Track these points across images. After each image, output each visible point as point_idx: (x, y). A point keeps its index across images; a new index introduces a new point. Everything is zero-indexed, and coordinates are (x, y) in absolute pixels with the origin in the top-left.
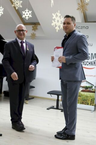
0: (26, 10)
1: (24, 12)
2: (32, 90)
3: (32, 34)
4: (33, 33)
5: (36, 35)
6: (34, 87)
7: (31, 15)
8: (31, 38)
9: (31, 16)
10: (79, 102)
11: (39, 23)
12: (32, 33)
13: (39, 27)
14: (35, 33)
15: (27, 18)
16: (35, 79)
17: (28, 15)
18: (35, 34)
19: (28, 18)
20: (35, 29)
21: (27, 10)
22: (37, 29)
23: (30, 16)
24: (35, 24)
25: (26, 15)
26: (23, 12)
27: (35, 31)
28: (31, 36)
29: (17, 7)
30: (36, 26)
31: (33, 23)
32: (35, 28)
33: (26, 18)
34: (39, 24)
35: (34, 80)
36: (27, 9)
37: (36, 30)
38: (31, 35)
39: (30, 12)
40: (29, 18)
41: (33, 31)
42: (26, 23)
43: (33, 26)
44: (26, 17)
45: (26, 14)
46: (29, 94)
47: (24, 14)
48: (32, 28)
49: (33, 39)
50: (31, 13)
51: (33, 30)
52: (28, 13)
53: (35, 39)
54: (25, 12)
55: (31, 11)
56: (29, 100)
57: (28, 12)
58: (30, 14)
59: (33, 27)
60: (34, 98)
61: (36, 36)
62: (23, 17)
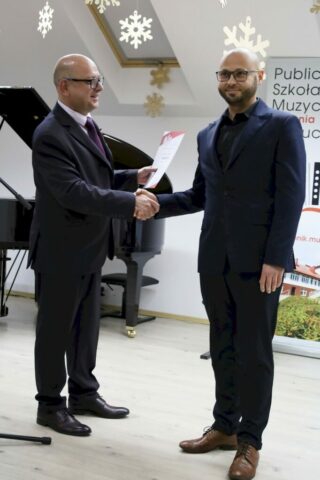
0: (131, 17)
1: (124, 24)
2: (149, 291)
3: (148, 98)
4: (155, 94)
5: (166, 102)
6: (155, 282)
7: (149, 32)
8: (147, 114)
9: (151, 38)
10: (315, 333)
11: (175, 59)
12: (152, 96)
13: (173, 72)
14: (161, 93)
15: (136, 43)
16: (159, 253)
17: (138, 34)
18: (162, 98)
19: (140, 42)
20: (159, 81)
21: (136, 15)
22: (167, 80)
23: (148, 36)
24: (162, 63)
25: (131, 33)
26: (121, 22)
27: (160, 87)
28: (145, 106)
29: (102, 6)
30: (164, 69)
31: (154, 59)
32: (159, 76)
33: (132, 43)
34: (174, 62)
35: (157, 256)
36: (136, 12)
37: (165, 85)
38: (146, 101)
39: (147, 22)
40: (143, 42)
41: (155, 89)
42: (130, 59)
43: (155, 69)
44: (131, 39)
45: (131, 28)
46: (137, 306)
47: (126, 30)
48: (151, 78)
49: (153, 117)
50: (149, 26)
51: (153, 83)
52: (140, 27)
53: (160, 114)
54: (131, 21)
55: (150, 20)
56: (139, 326)
57: (141, 21)
58: (146, 29)
59: (153, 73)
60: (154, 318)
61: (163, 106)
62: (121, 39)
